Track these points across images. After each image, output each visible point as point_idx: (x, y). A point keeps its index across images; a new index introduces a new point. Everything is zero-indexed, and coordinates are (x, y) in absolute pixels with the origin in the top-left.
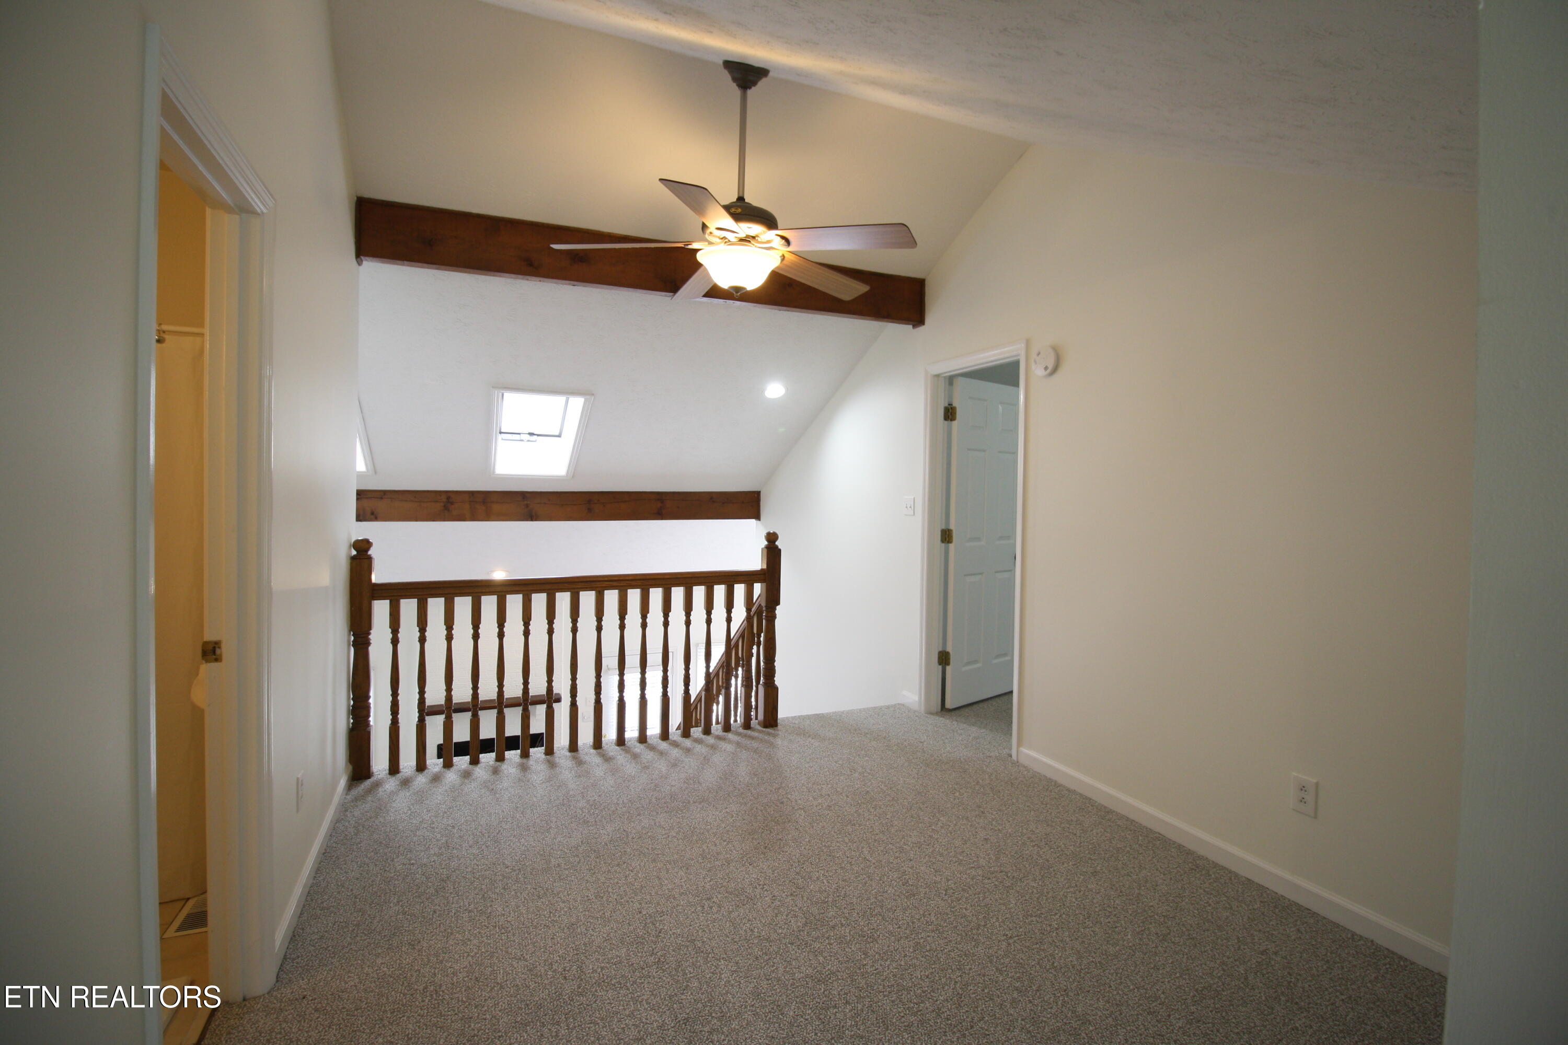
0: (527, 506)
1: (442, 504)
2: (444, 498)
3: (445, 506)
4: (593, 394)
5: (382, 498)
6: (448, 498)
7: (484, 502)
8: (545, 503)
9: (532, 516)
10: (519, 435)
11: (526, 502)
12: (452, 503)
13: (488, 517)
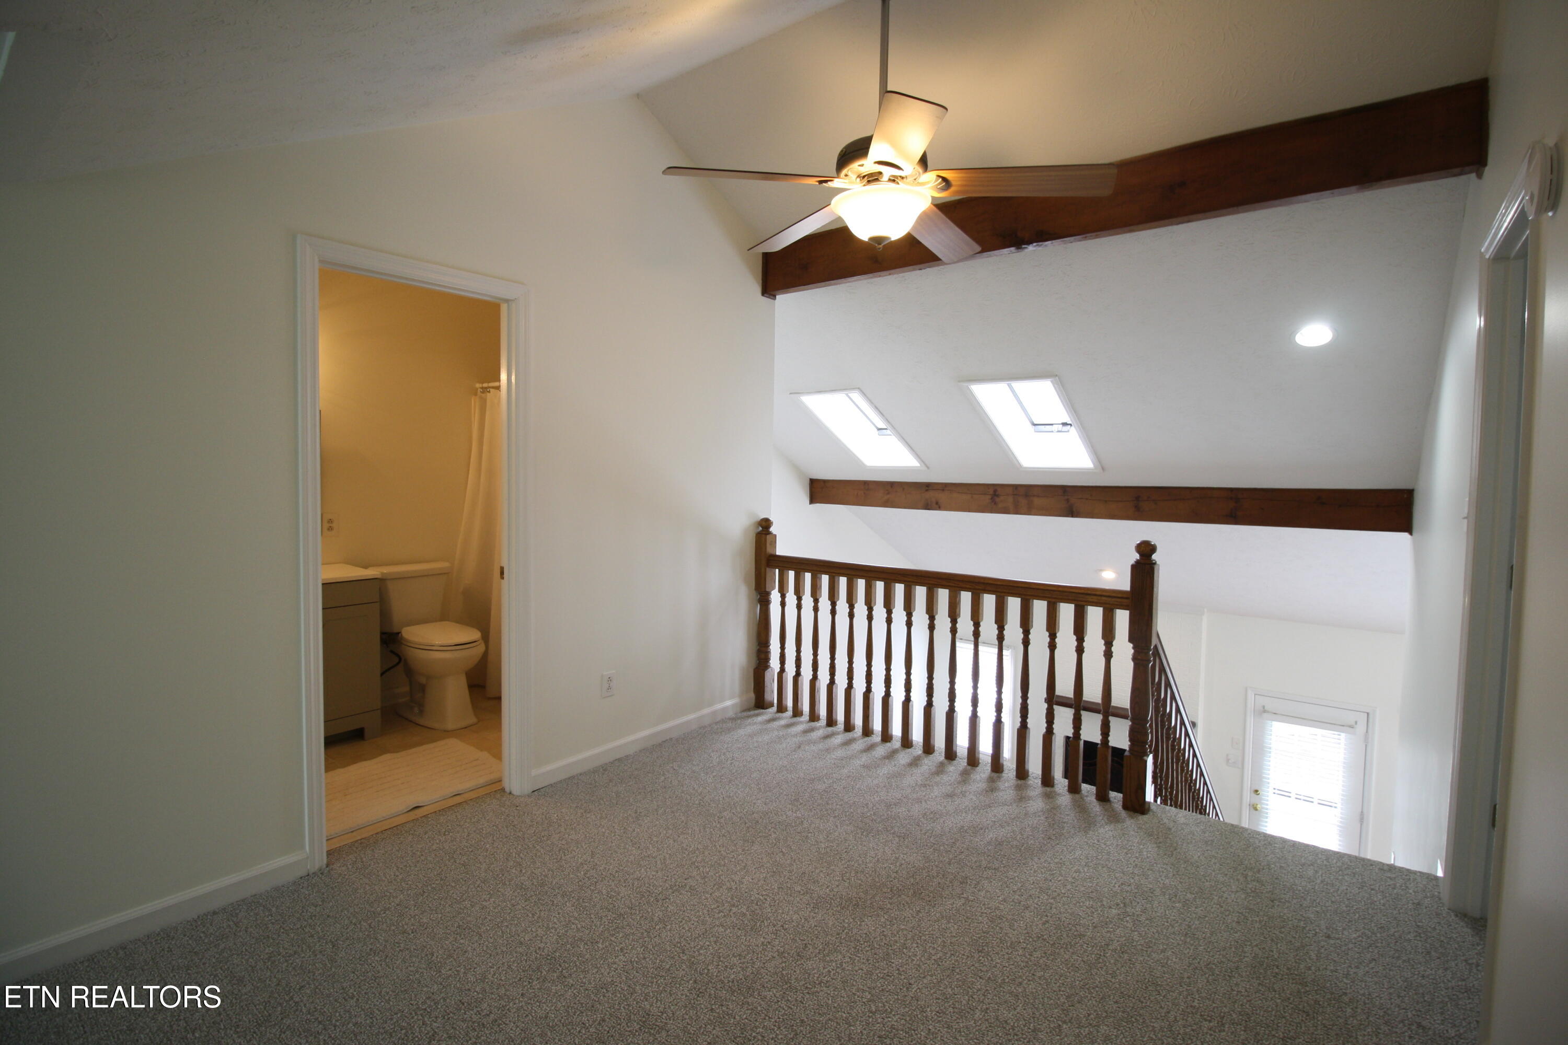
0: (1068, 500)
1: (989, 497)
2: (991, 491)
3: (991, 499)
4: (1057, 375)
5: (943, 490)
6: (995, 491)
7: (1026, 496)
8: (1087, 499)
9: (1071, 512)
10: (1051, 426)
11: (1066, 497)
12: (998, 496)
13: (1029, 511)
